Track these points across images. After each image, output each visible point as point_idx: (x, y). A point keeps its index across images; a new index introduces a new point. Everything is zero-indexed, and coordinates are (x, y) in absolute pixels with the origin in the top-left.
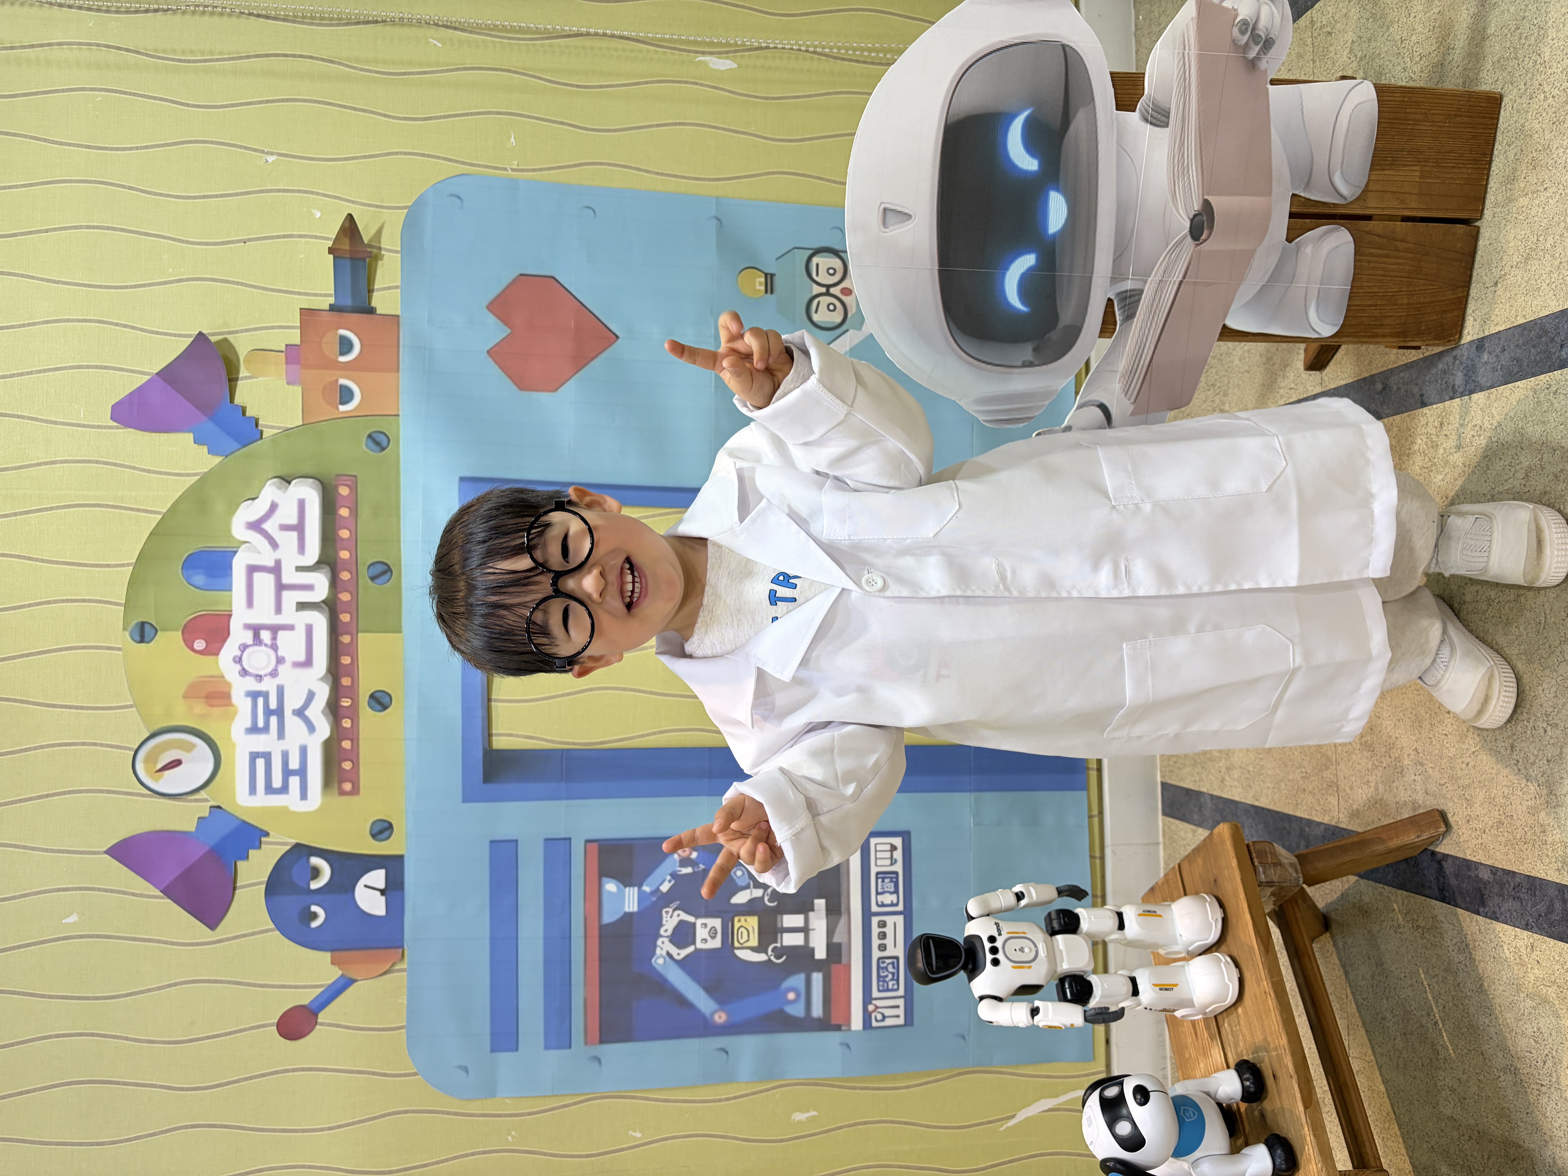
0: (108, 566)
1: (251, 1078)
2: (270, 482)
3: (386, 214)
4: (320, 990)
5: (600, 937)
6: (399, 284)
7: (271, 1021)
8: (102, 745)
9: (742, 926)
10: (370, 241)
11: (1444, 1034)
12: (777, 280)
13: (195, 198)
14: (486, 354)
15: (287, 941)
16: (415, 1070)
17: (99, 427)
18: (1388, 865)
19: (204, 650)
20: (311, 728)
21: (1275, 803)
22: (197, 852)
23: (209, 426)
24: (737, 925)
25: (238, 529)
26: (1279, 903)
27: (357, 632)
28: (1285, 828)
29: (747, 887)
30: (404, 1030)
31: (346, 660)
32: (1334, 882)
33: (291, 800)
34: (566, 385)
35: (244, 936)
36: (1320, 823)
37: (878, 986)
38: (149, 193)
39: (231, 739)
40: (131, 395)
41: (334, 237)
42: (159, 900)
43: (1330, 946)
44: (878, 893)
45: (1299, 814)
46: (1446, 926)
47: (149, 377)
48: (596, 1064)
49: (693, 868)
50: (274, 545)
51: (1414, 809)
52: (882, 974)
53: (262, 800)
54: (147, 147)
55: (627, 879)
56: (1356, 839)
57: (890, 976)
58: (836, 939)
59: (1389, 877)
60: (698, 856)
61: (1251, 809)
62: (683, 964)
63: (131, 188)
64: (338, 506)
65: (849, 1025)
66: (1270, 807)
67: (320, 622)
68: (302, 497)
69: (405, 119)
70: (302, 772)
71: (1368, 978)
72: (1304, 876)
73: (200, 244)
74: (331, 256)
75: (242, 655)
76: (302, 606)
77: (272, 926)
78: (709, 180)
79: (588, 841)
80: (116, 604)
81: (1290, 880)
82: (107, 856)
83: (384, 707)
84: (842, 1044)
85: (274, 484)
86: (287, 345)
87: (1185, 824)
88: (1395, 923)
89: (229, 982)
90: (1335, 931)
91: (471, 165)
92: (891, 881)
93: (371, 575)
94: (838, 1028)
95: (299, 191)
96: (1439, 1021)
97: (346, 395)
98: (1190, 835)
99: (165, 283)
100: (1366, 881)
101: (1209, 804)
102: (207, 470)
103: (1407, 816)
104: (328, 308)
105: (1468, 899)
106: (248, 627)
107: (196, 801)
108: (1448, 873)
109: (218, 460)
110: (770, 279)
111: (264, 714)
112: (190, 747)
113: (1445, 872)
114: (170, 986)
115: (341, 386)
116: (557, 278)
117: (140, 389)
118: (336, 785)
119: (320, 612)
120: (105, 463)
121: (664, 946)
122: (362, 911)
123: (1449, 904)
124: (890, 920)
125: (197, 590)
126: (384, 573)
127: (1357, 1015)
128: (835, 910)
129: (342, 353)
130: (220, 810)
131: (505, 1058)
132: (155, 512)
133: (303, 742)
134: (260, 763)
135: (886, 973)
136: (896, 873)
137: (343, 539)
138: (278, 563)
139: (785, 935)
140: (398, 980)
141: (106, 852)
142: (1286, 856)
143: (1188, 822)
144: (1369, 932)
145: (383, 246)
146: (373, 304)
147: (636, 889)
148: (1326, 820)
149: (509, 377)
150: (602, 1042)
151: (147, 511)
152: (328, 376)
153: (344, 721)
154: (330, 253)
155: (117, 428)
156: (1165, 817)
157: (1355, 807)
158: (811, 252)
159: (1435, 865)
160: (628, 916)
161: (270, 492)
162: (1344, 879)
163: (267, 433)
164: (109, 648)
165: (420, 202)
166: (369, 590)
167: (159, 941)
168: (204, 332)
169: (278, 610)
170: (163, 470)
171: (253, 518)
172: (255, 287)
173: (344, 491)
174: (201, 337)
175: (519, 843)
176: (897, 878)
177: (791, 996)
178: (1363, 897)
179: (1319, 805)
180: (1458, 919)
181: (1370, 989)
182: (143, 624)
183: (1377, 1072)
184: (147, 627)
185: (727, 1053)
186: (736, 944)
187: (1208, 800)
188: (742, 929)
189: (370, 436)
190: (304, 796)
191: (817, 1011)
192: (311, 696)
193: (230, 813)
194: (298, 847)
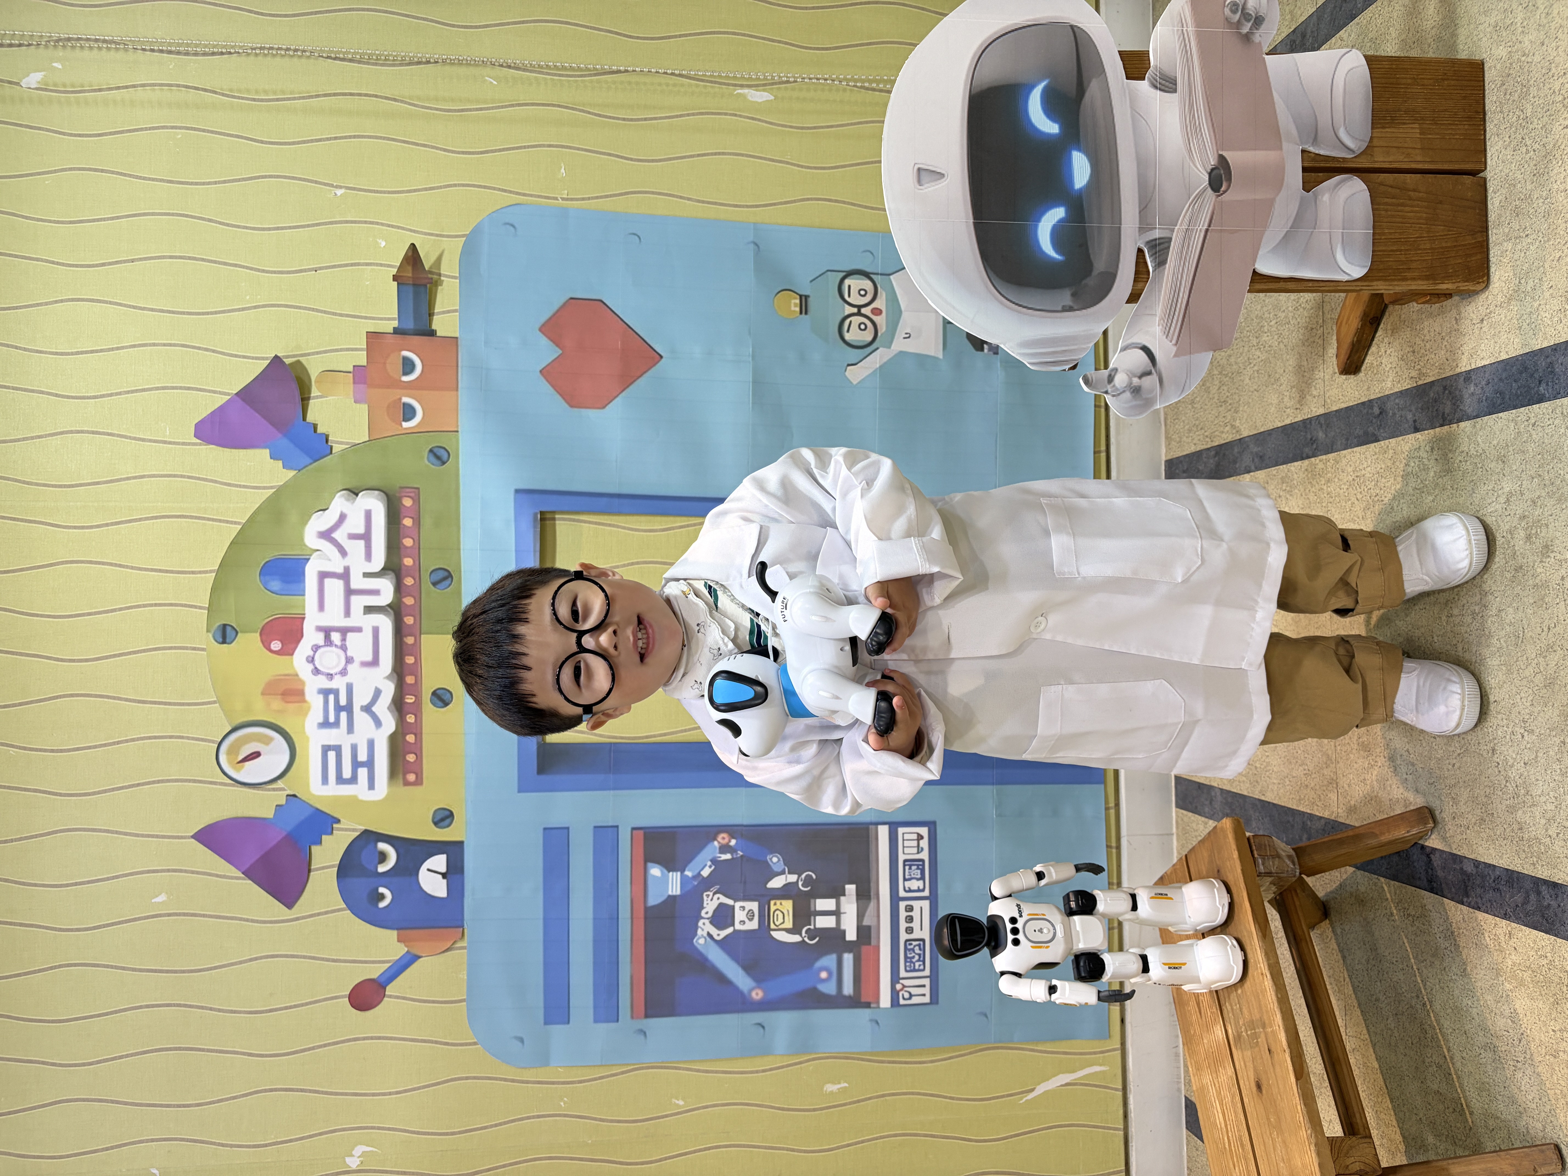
0: (193, 573)
1: (325, 1045)
2: (339, 494)
3: (446, 243)
4: (388, 965)
5: (646, 918)
6: (458, 308)
7: (344, 994)
8: (188, 738)
9: (777, 909)
10: (431, 267)
11: (1432, 1015)
12: (811, 301)
13: (269, 229)
14: (539, 373)
15: (357, 919)
16: (476, 1040)
17: (184, 444)
18: (1382, 857)
19: (279, 650)
20: (378, 723)
21: (1280, 798)
22: (274, 837)
23: (283, 442)
24: (773, 908)
25: (311, 539)
26: (1279, 892)
27: (420, 634)
28: (1288, 822)
29: (783, 873)
30: (465, 1003)
31: (410, 660)
32: (1333, 872)
33: (360, 790)
34: (613, 402)
35: (319, 914)
36: (1321, 818)
37: (906, 966)
38: (228, 225)
39: (304, 733)
40: (213, 413)
41: (399, 265)
42: (240, 881)
43: (1329, 933)
44: (905, 880)
45: (1301, 808)
46: (1434, 914)
47: (229, 397)
48: (642, 1037)
49: (732, 855)
50: (343, 553)
51: (1406, 806)
52: (909, 955)
53: (333, 790)
54: (224, 182)
55: (670, 865)
56: (1351, 833)
57: (917, 957)
58: (866, 922)
59: (1383, 869)
60: (736, 843)
61: (1257, 802)
62: (723, 944)
63: (210, 220)
64: (402, 517)
65: (878, 1002)
66: (1275, 802)
67: (386, 624)
68: (368, 508)
69: (463, 153)
70: (370, 764)
71: (1363, 961)
72: (1300, 868)
73: (275, 272)
74: (396, 283)
75: (314, 655)
76: (369, 610)
77: (345, 906)
78: (748, 206)
79: (633, 829)
80: (201, 608)
81: (1287, 871)
82: (193, 840)
83: (446, 704)
84: (871, 1020)
85: (343, 496)
86: (354, 366)
87: (1196, 816)
88: (1388, 911)
89: (304, 957)
90: (1334, 919)
91: (524, 195)
92: (918, 868)
93: (433, 581)
94: (867, 1005)
95: (366, 222)
96: (1427, 1003)
97: (408, 412)
98: (1201, 827)
99: (243, 309)
100: (1362, 872)
101: (1219, 798)
102: (282, 483)
103: (1400, 812)
104: (392, 332)
105: (1453, 890)
106: (319, 629)
107: (274, 790)
108: (1435, 865)
109: (292, 473)
110: (804, 301)
111: (335, 710)
112: (268, 741)
113: (1433, 865)
114: (251, 960)
115: (404, 404)
116: (605, 301)
117: (221, 409)
118: (401, 776)
119: (385, 615)
120: (189, 477)
121: (705, 927)
122: (425, 893)
123: (1437, 894)
124: (916, 904)
125: (274, 595)
126: (445, 579)
127: (1353, 996)
128: (865, 895)
129: (405, 373)
130: (296, 799)
131: (557, 1029)
132: (235, 523)
133: (370, 736)
134: (332, 755)
135: (913, 954)
136: (923, 861)
137: (406, 548)
138: (347, 570)
139: (818, 918)
140: (459, 956)
141: (193, 837)
142: (1284, 848)
143: (1200, 815)
144: (1365, 919)
145: (442, 272)
146: (434, 327)
147: (679, 873)
148: (1326, 815)
149: (561, 395)
150: (647, 1016)
151: (227, 522)
152: (393, 394)
153: (408, 716)
154: (394, 280)
155: (200, 445)
156: (1178, 810)
157: (1352, 803)
158: (844, 274)
159: (1424, 858)
160: (672, 899)
161: (339, 503)
162: (1343, 869)
163: (337, 448)
164: (194, 649)
165: (477, 231)
166: (432, 596)
167: (241, 919)
168: (279, 355)
169: (347, 613)
170: (242, 484)
171: (324, 528)
172: (325, 312)
173: (407, 502)
174: (277, 360)
175: (570, 829)
176: (923, 865)
177: (824, 975)
178: (1359, 887)
179: (1320, 800)
180: (1445, 908)
181: (1365, 973)
182: (225, 626)
183: (1372, 1050)
184: (229, 629)
185: (763, 1027)
186: (772, 926)
187: (1218, 794)
188: (778, 912)
189: (431, 451)
190: (371, 786)
191: (848, 989)
192: (378, 693)
193: (304, 801)
194: (366, 832)
